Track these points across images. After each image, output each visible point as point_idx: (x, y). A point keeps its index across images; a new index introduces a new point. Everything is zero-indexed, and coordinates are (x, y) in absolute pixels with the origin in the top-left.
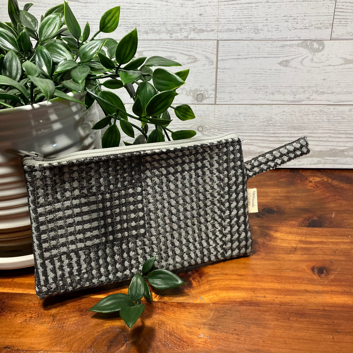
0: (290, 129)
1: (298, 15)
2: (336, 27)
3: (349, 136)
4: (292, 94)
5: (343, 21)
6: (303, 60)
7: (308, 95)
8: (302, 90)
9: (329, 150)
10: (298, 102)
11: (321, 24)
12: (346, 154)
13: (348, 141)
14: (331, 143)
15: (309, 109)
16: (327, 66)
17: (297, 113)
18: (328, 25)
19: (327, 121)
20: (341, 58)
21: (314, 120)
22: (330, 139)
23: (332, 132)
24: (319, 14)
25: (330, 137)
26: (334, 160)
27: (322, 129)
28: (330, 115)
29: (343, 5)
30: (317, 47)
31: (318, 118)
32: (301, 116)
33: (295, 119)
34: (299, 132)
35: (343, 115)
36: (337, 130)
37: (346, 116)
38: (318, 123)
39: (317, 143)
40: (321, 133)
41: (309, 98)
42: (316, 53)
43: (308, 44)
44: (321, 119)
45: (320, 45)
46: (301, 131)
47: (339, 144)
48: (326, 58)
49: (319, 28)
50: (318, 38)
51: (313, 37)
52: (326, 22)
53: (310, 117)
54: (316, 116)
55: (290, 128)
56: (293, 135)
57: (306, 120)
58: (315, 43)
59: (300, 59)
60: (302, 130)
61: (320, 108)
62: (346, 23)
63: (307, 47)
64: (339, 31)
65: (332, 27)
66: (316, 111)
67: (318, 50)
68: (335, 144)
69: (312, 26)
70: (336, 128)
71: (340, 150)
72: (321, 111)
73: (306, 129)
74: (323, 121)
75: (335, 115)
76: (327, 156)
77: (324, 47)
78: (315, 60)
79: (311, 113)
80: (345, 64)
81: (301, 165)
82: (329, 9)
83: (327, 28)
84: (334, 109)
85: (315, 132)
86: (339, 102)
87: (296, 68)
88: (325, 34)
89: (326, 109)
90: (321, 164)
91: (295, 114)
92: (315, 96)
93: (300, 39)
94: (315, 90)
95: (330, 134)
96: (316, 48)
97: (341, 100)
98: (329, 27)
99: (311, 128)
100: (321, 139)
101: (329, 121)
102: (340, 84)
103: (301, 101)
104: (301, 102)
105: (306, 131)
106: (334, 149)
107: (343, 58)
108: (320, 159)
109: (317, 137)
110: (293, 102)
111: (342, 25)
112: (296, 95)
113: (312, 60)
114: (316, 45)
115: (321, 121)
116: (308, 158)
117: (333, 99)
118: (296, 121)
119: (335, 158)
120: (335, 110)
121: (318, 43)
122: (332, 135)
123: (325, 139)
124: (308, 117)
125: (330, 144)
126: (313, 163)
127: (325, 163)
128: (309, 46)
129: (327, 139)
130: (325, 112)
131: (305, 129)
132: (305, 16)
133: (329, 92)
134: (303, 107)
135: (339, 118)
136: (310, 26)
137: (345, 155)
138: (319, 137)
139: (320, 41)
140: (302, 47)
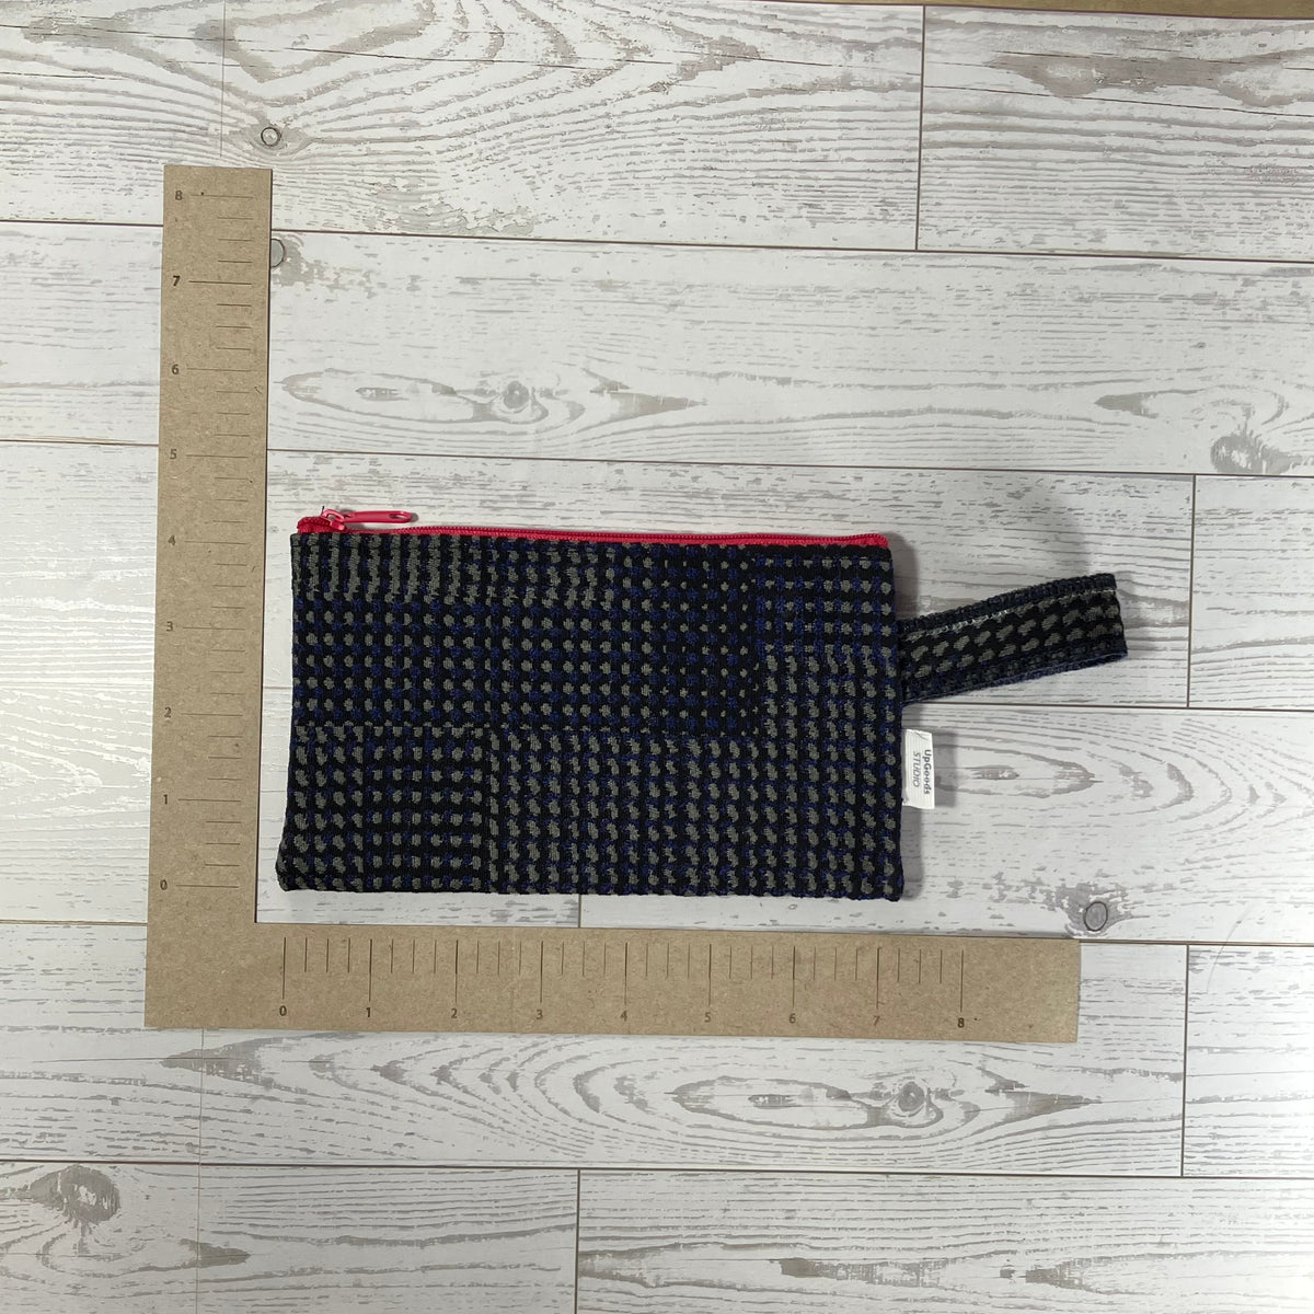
0: (1303, 171)
1: (1305, 554)
2: (1180, 514)
3: (1094, 140)
4: (1307, 297)
5: (1161, 530)
6: (1278, 414)
7: (1251, 292)
8: (1273, 311)
9: (1158, 88)
10: (1284, 270)
11: (1231, 526)
12: (1094, 71)
13: (1094, 118)
14: (1154, 116)
15: (1242, 242)
16: (1195, 391)
17: (1283, 229)
18: (1207, 521)
19: (1175, 200)
20: (1154, 416)
21: (1224, 204)
22: (1156, 128)
23: (1154, 158)
24: (1241, 554)
25: (1157, 137)
26: (1134, 44)
27: (1191, 170)
28: (1167, 218)
29: (1168, 578)
30: (1235, 452)
31: (1209, 211)
32: (1267, 218)
33: (1288, 207)
34: (1270, 161)
35: (1121, 217)
36: (1136, 163)
37: (1113, 214)
38: (1204, 191)
39: (1202, 116)
40: (1191, 153)
41: (1247, 283)
42: (1238, 433)
43: (1264, 464)
44: (1195, 207)
45: (1228, 459)
46: (1264, 161)
47: (1124, 110)
48: (1201, 415)
49: (1235, 512)
50: (1235, 481)
51: (1250, 483)
52: (1217, 530)
53: (1236, 216)
54: (1214, 216)
55: (1302, 175)
56: (1292, 149)
57: (1251, 203)
58: (1243, 464)
59: (1286, 417)
60: (1260, 167)
61: (1202, 246)
62: (1151, 526)
63: (1271, 455)
64: (1172, 502)
65: (1193, 514)
66: (1219, 235)
67: (1230, 442)
68: (1139, 111)
69: (1259, 519)
70: (1142, 172)
71: (1121, 87)
72: (1201, 235)
73: (1248, 171)
74: (1189, 200)
75: (1149, 219)
76: (1162, 63)
77: (1214, 451)
78: (1238, 411)
79: (1235, 227)
80: (1138, 397)
81: (1254, 31)
82: (1212, 568)
83: (1209, 512)
84: (1155, 242)
85: (1214, 160)
86: (1142, 266)
87: (1300, 386)
88: (1215, 494)
89: (1185, 244)
90: (1182, 34)
91: (1292, 229)
92: (1228, 289)
93: (1292, 481)
94: (1227, 310)
95: (1162, 148)
96: (1240, 451)
97: (1135, 273)
98: (1203, 515)
99: (1228, 173)
100: (1190, 131)
101: (1170, 199)
102: (1149, 330)
103: (1274, 273)
104: (1273, 270)
105: (1250, 162)
106: (1140, 90)
107: (1146, 415)
108: (1187, 52)
109: (1204, 138)
110: (1300, 269)
111: (1163, 520)
112: (1292, 293)
113: (1248, 413)
114: (1241, 458)
115: (1197, 200)
116: (1230, 56)
117: (1161, 279)
118: (1284, 201)
119: (1131, 53)
120: (1153, 237)
121: (1234, 465)
122: (1153, 144)
123: (1176, 130)
124: (1244, 214)
125: (1156, 112)
126: (1211, 39)
127: (1166, 34)
128: (1263, 458)
129: (1166, 131)
130: (1187, 230)
131: (1251, 172)
132: (1283, 551)
133: (1177, 303)
134: (1265, 253)
135: (1136, 208)
136: (1266, 519)
137: (1097, 66)
138: (1195, 138)
139: (1228, 470)
140: (1283, 456)
